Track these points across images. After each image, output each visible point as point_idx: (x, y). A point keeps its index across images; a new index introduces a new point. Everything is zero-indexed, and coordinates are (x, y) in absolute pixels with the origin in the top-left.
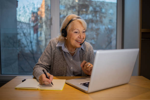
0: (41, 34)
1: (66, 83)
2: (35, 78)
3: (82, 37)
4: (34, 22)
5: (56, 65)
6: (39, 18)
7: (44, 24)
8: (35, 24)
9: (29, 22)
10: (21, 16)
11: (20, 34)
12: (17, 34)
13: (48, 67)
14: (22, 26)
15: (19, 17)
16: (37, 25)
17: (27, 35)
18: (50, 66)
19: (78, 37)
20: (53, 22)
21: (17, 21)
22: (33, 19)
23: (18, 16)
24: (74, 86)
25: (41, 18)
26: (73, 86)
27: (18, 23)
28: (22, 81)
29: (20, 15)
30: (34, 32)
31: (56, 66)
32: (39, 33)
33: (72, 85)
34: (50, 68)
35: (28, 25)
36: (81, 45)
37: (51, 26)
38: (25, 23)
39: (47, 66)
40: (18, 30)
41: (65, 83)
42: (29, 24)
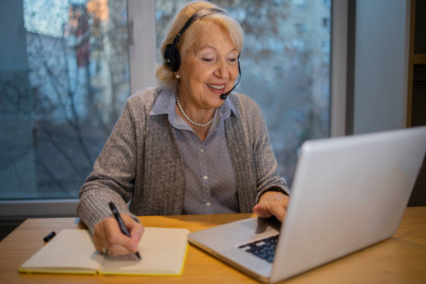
0: (98, 69)
1: (191, 244)
2: (83, 226)
3: (225, 75)
4: (76, 33)
5: (151, 173)
6: (91, 22)
7: (106, 40)
8: (80, 39)
9: (61, 34)
10: (37, 16)
11: (38, 69)
12: (29, 71)
13: (127, 185)
14: (42, 48)
15: (33, 20)
16: (86, 41)
17: (56, 72)
18: (133, 181)
19: (214, 74)
20: (135, 36)
21: (27, 32)
22: (75, 24)
23: (27, 18)
24: (218, 255)
25: (97, 23)
26: (215, 255)
27: (29, 38)
28: (42, 239)
29: (34, 14)
30: (79, 64)
31: (150, 178)
32: (93, 66)
33: (211, 253)
34: (132, 185)
35: (59, 44)
36: (223, 97)
37: (131, 47)
38: (51, 38)
39: (124, 179)
40: (30, 59)
41: (188, 245)
42: (62, 40)
